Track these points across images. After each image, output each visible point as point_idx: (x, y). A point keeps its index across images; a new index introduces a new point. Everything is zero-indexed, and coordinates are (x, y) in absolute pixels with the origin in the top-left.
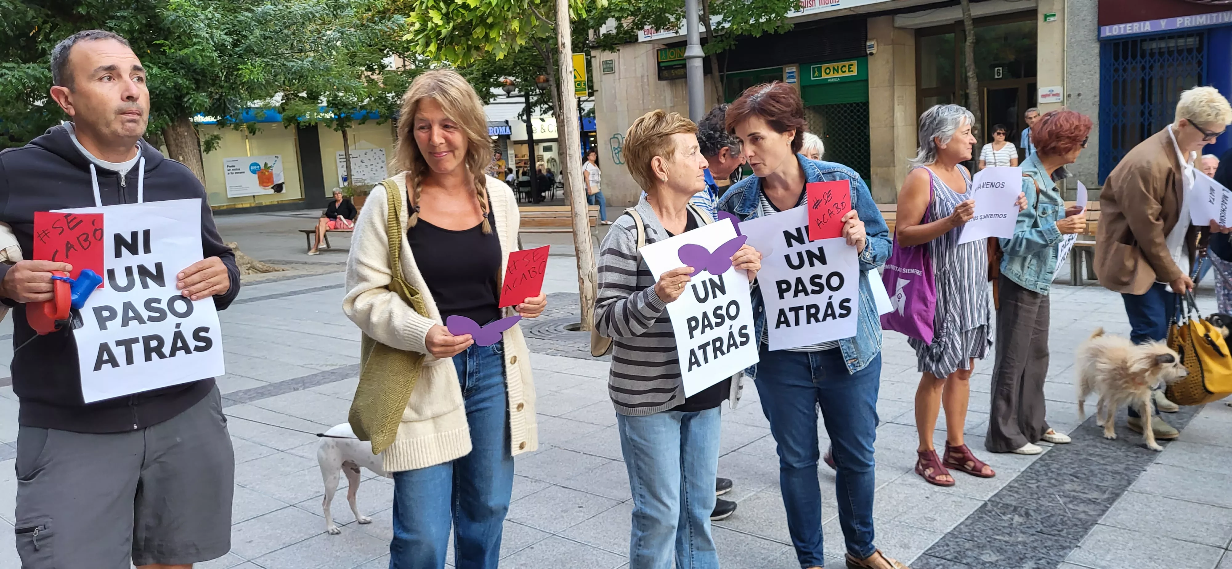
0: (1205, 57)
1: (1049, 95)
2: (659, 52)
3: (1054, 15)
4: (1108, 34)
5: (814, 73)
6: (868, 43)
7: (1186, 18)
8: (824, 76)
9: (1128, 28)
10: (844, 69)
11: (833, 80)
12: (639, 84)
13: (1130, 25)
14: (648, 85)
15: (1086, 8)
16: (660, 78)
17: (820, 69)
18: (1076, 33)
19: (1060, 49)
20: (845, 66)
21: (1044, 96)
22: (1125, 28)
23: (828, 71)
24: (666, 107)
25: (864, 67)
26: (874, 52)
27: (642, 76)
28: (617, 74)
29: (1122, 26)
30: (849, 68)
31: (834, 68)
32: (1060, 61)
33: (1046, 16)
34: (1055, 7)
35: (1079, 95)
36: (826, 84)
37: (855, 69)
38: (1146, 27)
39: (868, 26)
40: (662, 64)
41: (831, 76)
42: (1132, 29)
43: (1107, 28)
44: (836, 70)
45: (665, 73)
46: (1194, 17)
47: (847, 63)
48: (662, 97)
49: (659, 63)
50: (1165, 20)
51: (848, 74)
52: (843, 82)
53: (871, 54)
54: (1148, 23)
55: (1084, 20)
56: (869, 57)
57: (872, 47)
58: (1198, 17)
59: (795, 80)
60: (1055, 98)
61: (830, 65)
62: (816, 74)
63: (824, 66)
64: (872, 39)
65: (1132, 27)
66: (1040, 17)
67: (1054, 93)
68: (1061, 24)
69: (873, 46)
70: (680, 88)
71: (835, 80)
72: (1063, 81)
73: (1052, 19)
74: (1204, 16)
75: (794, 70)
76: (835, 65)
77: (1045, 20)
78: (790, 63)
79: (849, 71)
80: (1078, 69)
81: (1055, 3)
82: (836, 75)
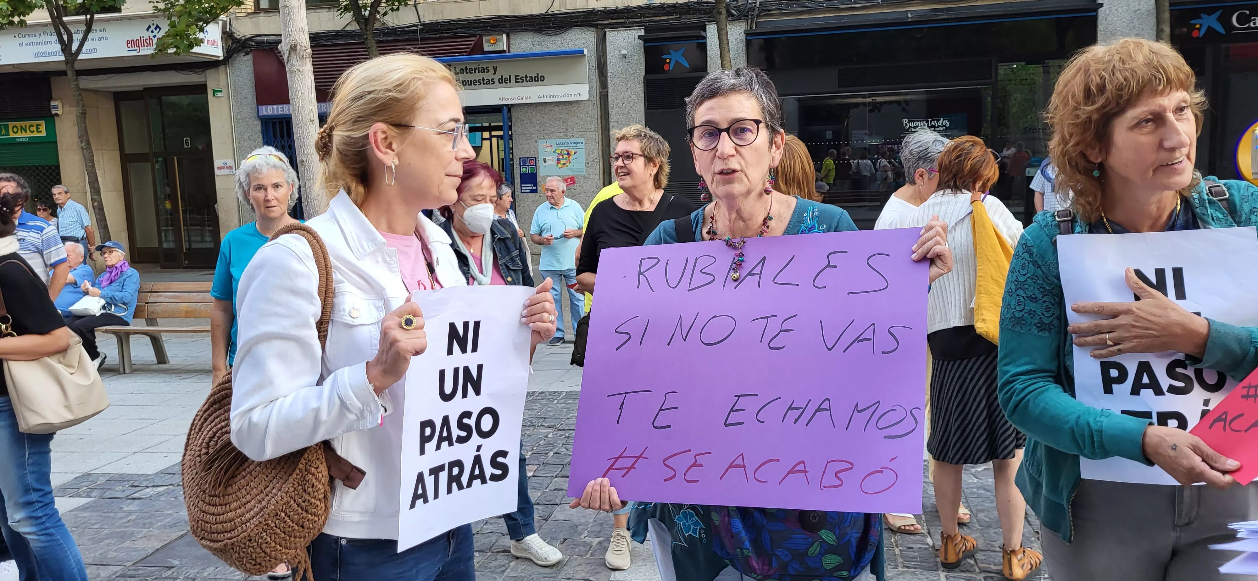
1: (224, 168)
3: (221, 91)
4: (265, 113)
6: (52, 103)
7: (322, 104)
8: (12, 135)
9: (280, 110)
10: (32, 129)
11: (21, 140)
15: (246, 87)
17: (7, 128)
18: (240, 110)
19: (228, 124)
20: (33, 126)
21: (220, 168)
23: (15, 130)
25: (51, 128)
26: (59, 113)
29: (275, 107)
30: (37, 128)
31: (21, 126)
32: (230, 136)
33: (214, 92)
34: (221, 83)
36: (13, 143)
37: (43, 128)
39: (52, 84)
41: (19, 134)
42: (283, 111)
43: (264, 107)
44: (23, 129)
47: (35, 123)
51: (36, 134)
52: (33, 142)
53: (57, 115)
55: (246, 98)
56: (56, 118)
57: (56, 107)
60: (229, 170)
61: (18, 124)
62: (4, 132)
63: (11, 124)
64: (56, 100)
66: (210, 93)
67: (227, 165)
68: (227, 100)
69: (58, 107)
71: (24, 140)
72: (234, 154)
73: (219, 94)
76: (23, 123)
77: (214, 95)
79: (38, 132)
80: (246, 144)
81: (221, 80)
82: (24, 135)
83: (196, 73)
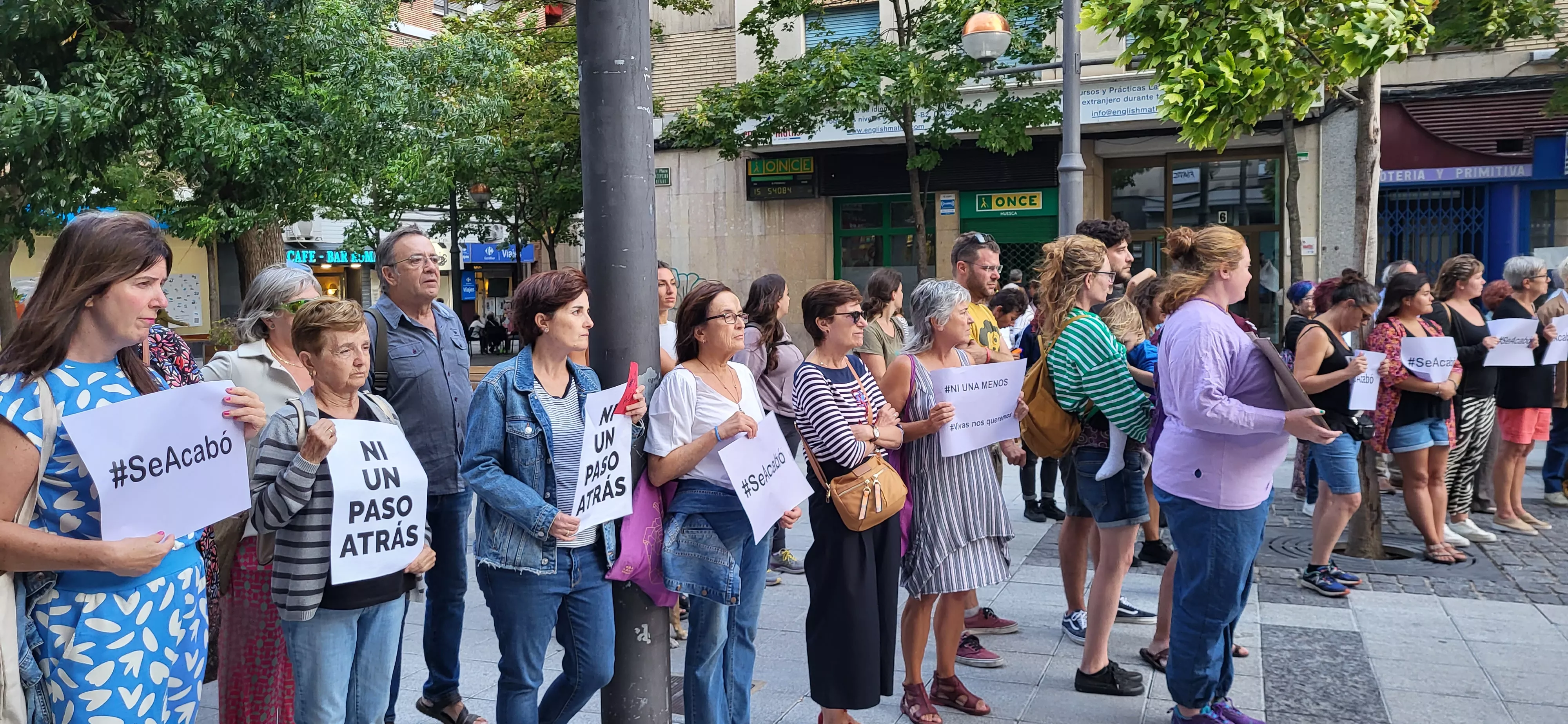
0: (1487, 213)
2: (750, 163)
3: (1306, 155)
5: (980, 203)
7: (1467, 169)
8: (995, 208)
9: (1398, 176)
10: (1023, 201)
11: (1007, 214)
12: (710, 204)
13: (1400, 172)
14: (725, 205)
15: (1344, 149)
16: (750, 196)
17: (989, 200)
18: (1332, 177)
19: (1314, 194)
22: (1394, 175)
23: (1000, 202)
24: (752, 236)
25: (1052, 200)
27: (716, 193)
28: (674, 187)
29: (1391, 173)
30: (1031, 201)
32: (1313, 209)
34: (1306, 145)
35: (1336, 248)
36: (996, 218)
38: (1420, 175)
40: (753, 179)
41: (1005, 208)
42: (1403, 177)
45: (758, 191)
46: (1475, 168)
47: (1028, 194)
48: (746, 223)
49: (748, 178)
50: (1442, 170)
51: (1028, 207)
52: (1022, 218)
54: (1421, 171)
55: (1341, 162)
58: (1480, 169)
59: (954, 211)
60: (1307, 251)
62: (984, 204)
63: (995, 196)
65: (1403, 174)
67: (1306, 244)
68: (1315, 166)
70: (777, 212)
71: (1011, 214)
72: (1317, 231)
73: (1303, 158)
74: (1487, 168)
75: (953, 197)
76: (1012, 195)
78: (947, 189)
80: (1335, 218)
81: (1307, 142)
82: (1012, 208)
83: (1269, 133)
